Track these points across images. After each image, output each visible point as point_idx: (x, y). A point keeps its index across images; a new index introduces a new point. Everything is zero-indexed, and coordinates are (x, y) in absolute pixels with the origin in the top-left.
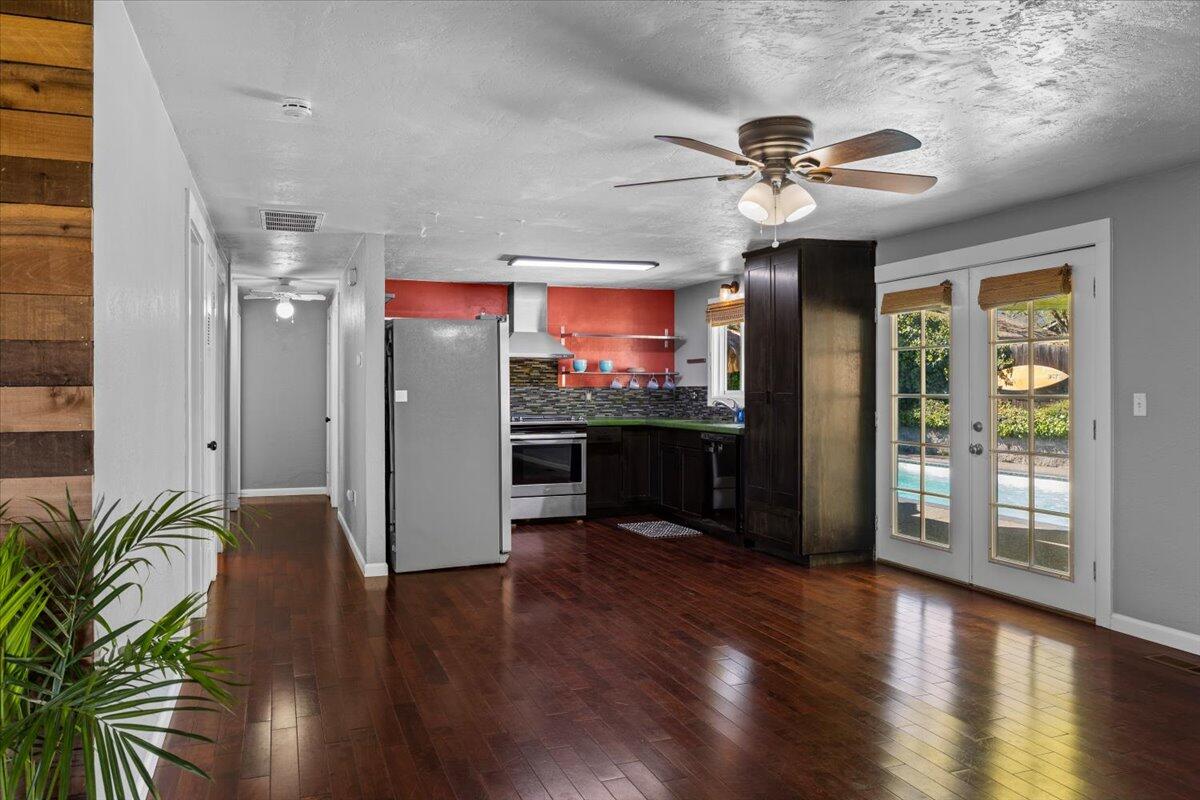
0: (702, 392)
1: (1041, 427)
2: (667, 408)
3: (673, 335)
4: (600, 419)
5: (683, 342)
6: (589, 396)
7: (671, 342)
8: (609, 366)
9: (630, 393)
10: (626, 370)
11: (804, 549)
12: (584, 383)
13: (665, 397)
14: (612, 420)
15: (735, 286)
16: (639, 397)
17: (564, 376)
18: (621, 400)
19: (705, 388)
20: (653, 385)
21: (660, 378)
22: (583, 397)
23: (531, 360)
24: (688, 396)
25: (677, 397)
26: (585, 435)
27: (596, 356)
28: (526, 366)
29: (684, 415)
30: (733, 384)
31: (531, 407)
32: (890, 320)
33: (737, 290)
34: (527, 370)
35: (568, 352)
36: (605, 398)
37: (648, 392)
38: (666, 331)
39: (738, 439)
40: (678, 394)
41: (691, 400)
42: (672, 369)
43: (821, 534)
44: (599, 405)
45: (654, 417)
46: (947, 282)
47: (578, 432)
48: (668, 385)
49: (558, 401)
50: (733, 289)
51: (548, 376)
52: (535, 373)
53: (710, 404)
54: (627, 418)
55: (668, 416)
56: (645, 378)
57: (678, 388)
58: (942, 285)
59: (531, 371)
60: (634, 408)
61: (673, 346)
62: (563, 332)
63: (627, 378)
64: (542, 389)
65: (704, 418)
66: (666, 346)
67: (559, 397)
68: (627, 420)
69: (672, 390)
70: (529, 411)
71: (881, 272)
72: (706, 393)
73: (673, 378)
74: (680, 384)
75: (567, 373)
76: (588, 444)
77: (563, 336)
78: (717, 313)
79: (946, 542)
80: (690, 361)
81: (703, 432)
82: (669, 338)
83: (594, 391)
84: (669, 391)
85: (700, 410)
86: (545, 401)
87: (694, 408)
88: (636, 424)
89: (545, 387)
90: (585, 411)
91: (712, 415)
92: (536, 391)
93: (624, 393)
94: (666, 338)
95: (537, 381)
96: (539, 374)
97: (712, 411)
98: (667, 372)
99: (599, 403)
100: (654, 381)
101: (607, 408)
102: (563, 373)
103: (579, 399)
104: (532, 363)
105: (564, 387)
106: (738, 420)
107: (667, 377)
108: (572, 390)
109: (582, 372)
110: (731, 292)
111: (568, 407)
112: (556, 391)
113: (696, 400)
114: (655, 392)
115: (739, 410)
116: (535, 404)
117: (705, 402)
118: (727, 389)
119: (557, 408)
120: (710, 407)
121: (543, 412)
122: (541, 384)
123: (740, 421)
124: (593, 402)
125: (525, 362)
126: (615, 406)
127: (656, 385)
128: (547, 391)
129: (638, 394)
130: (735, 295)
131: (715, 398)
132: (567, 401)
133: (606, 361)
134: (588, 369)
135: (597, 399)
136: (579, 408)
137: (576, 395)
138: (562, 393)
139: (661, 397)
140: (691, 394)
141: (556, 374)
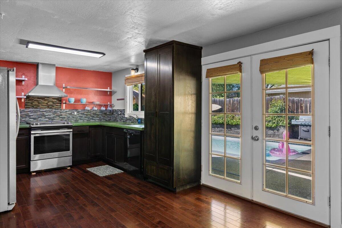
0: (123, 111)
1: (216, 121)
2: (108, 117)
3: (111, 89)
4: (80, 123)
5: (115, 92)
6: (76, 113)
7: (111, 92)
8: (84, 101)
9: (94, 112)
10: (92, 103)
11: (174, 185)
12: (73, 107)
13: (108, 113)
14: (85, 123)
15: (137, 70)
16: (98, 113)
17: (64, 105)
18: (90, 114)
19: (124, 110)
20: (103, 108)
21: (106, 106)
22: (73, 114)
23: (48, 97)
25: (113, 113)
26: (72, 130)
27: (79, 97)
28: (45, 100)
29: (115, 120)
30: (136, 108)
31: (48, 118)
32: (209, 81)
33: (138, 71)
34: (46, 102)
35: (66, 95)
36: (83, 114)
37: (102, 111)
38: (109, 88)
39: (142, 132)
40: (112, 112)
41: (119, 115)
42: (111, 102)
43: (181, 177)
44: (80, 117)
45: (104, 122)
46: (240, 62)
47: (68, 129)
48: (109, 108)
49: (61, 115)
50: (136, 71)
51: (57, 104)
52: (51, 103)
53: (126, 116)
54: (92, 122)
55: (109, 121)
56: (100, 106)
57: (113, 110)
58: (238, 63)
59: (49, 102)
60: (95, 118)
61: (111, 94)
62: (64, 86)
63: (92, 106)
64: (54, 110)
65: (123, 122)
66: (109, 94)
67: (62, 114)
68: (92, 123)
69: (110, 111)
70: (47, 119)
71: (204, 60)
72: (125, 112)
73: (111, 106)
74: (114, 108)
75: (65, 103)
76: (73, 134)
77: (64, 88)
78: (129, 80)
79: (239, 180)
80: (118, 100)
81: (125, 129)
82: (110, 90)
83: (78, 111)
84: (109, 111)
85: (122, 118)
86: (55, 115)
87: (119, 118)
88: (96, 125)
89: (55, 109)
90: (74, 119)
91: (128, 121)
92: (51, 111)
93: (91, 112)
94: (108, 90)
95: (51, 107)
96: (52, 104)
97: (127, 119)
98: (109, 103)
99: (80, 116)
100: (103, 107)
101: (84, 118)
102: (64, 103)
103: (71, 114)
104: (49, 99)
105: (64, 109)
106: (138, 123)
107: (109, 105)
108: (68, 110)
109: (72, 103)
110: (135, 72)
111: (66, 118)
112: (60, 111)
113: (120, 114)
114: (104, 112)
115: (139, 119)
116: (50, 117)
117: (124, 115)
118: (133, 111)
119: (61, 118)
120: (126, 117)
121: (54, 120)
122: (53, 108)
123: (139, 123)
124: (77, 115)
125: (45, 98)
126: (87, 117)
127: (104, 109)
128: (56, 111)
129: (96, 112)
130: (137, 73)
131: (128, 114)
132: (66, 115)
133: (83, 99)
134: (75, 102)
135: (79, 114)
136: (71, 118)
137: (70, 113)
138: (63, 112)
139: (106, 113)
140: (118, 112)
141: (61, 104)
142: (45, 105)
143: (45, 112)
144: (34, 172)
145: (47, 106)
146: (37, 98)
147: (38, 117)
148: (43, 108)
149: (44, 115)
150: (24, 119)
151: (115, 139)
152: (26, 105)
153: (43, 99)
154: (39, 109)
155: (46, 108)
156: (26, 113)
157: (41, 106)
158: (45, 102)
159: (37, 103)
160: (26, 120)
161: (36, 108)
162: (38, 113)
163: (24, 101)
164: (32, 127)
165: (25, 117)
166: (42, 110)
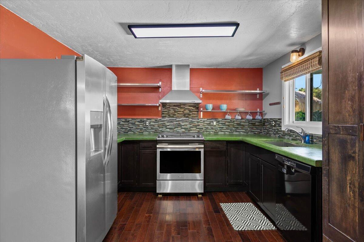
0: (278, 122)
2: (258, 129)
3: (262, 90)
5: (268, 94)
6: (215, 123)
7: (261, 94)
8: (224, 107)
9: (239, 122)
10: (235, 110)
12: (212, 116)
13: (257, 124)
15: (302, 51)
17: (202, 113)
18: (233, 125)
19: (280, 119)
20: (249, 117)
21: (254, 114)
22: (212, 124)
23: (184, 104)
24: (270, 124)
25: (264, 124)
26: (203, 146)
27: (218, 103)
28: (181, 108)
29: (267, 133)
30: (301, 117)
31: (184, 128)
33: (303, 54)
36: (224, 124)
37: (249, 121)
38: (258, 88)
40: (263, 122)
41: (272, 126)
42: (261, 108)
44: (221, 128)
47: (199, 144)
48: (258, 117)
49: (199, 125)
51: (193, 113)
52: (187, 111)
53: (284, 129)
55: (259, 134)
56: (246, 113)
57: (264, 119)
59: (185, 110)
60: (240, 129)
61: (262, 96)
62: (201, 91)
63: (234, 114)
65: (279, 137)
66: (258, 97)
67: (199, 124)
69: (261, 120)
72: (281, 122)
73: (261, 114)
74: (266, 117)
75: (203, 111)
76: (204, 151)
77: (201, 93)
78: (289, 72)
80: (271, 104)
81: (278, 154)
82: (260, 92)
83: (218, 120)
84: (259, 121)
85: (277, 132)
86: (192, 125)
87: (273, 131)
88: (236, 140)
89: (192, 118)
90: (213, 130)
91: (286, 137)
92: (187, 120)
93: (234, 122)
94: (258, 91)
95: (187, 115)
96: (189, 112)
97: (284, 134)
98: (258, 110)
99: (221, 126)
100: (250, 115)
101: (225, 129)
102: (201, 111)
103: (210, 125)
104: (185, 106)
105: (202, 119)
106: (305, 142)
107: (258, 113)
108: (206, 120)
109: (210, 110)
110: (299, 55)
111: (204, 129)
112: (197, 120)
113: (275, 126)
114: (251, 121)
115: (306, 135)
116: (187, 127)
117: (280, 128)
118: (296, 120)
119: (198, 129)
120: (283, 131)
121: (191, 131)
122: (189, 117)
123: (307, 143)
124: (217, 126)
125: (181, 106)
126: (229, 128)
127: (251, 118)
128: (193, 120)
129: (241, 122)
130: (302, 57)
131: (287, 126)
132: (203, 126)
133: (223, 105)
134: (213, 109)
135: (220, 125)
136: (210, 129)
137: (208, 122)
138: (201, 121)
139: (255, 124)
140: (272, 122)
141: (198, 112)
142: (181, 114)
143: (182, 122)
144: (160, 194)
145: (183, 115)
146: (173, 106)
147: (174, 127)
148: (180, 117)
149: (179, 125)
150: (161, 129)
151: (261, 167)
152: (163, 114)
153: (179, 107)
154: (175, 119)
155: (182, 117)
156: (163, 123)
157: (178, 115)
158: (181, 110)
159: (173, 112)
160: (163, 130)
161: (173, 117)
162: (174, 123)
163: (161, 109)
164: (157, 139)
165: (162, 127)
166: (178, 119)
